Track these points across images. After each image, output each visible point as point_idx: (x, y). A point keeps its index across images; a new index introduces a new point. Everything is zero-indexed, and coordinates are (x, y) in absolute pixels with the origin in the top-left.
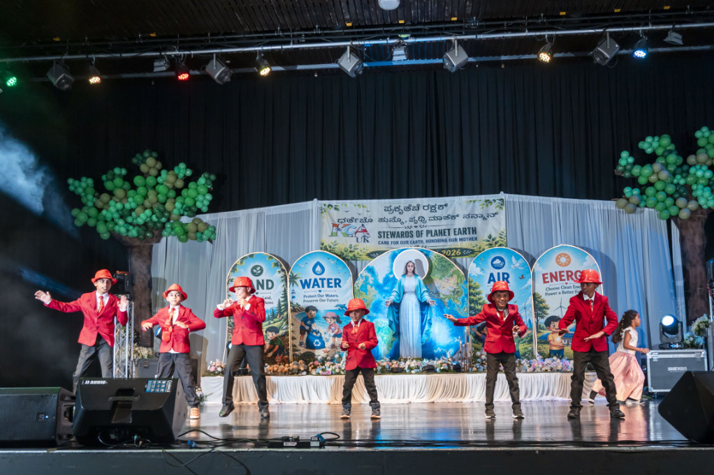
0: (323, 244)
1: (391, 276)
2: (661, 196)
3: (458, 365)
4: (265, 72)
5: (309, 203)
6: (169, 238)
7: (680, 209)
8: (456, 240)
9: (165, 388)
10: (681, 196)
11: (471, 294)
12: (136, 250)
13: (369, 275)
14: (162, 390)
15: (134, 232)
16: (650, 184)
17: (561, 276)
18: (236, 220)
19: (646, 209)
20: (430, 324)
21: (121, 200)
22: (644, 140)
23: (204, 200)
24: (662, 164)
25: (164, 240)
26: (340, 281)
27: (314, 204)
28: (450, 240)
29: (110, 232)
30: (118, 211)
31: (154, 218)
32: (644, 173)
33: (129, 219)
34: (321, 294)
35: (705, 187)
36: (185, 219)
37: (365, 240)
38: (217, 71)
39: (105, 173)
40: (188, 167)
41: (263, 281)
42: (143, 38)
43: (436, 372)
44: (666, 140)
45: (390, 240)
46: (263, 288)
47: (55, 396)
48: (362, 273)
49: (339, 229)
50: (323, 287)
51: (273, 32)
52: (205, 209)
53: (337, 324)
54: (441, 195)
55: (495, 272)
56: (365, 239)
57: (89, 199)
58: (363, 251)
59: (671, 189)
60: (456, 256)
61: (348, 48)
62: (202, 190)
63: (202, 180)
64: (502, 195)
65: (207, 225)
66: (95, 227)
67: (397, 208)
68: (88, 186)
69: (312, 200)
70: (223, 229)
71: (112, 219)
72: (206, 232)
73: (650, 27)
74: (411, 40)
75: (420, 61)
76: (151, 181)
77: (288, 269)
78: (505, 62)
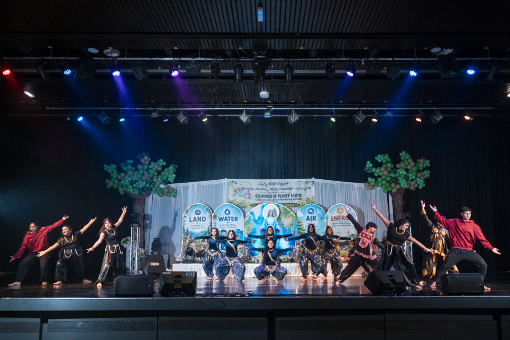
0: (229, 200)
2: (384, 182)
3: (292, 258)
4: (205, 120)
5: (223, 180)
6: (154, 195)
7: (392, 188)
8: (292, 199)
10: (393, 182)
11: (298, 225)
12: (137, 200)
13: (251, 215)
15: (137, 192)
16: (380, 176)
17: (339, 218)
18: (187, 188)
19: (378, 188)
21: (130, 176)
22: (377, 156)
23: (172, 177)
24: (385, 167)
25: (151, 195)
26: (237, 218)
27: (225, 181)
28: (289, 199)
29: (124, 191)
30: (129, 181)
31: (147, 185)
32: (377, 171)
33: (135, 185)
34: (228, 224)
35: (403, 178)
36: (162, 186)
37: (249, 198)
38: (182, 119)
39: (123, 162)
40: (164, 161)
41: (201, 217)
42: (148, 103)
44: (387, 157)
45: (261, 198)
46: (200, 221)
48: (248, 214)
49: (237, 193)
50: (229, 220)
51: (210, 103)
52: (172, 181)
54: (285, 178)
55: (310, 215)
57: (114, 175)
58: (248, 203)
59: (388, 179)
60: (292, 207)
61: (244, 111)
62: (171, 172)
63: (171, 168)
64: (313, 179)
65: (173, 189)
66: (117, 189)
67: (265, 184)
68: (114, 169)
69: (224, 178)
70: (181, 192)
71: (126, 185)
72: (172, 193)
73: (379, 109)
74: (273, 109)
75: (277, 116)
76: (146, 167)
77: (213, 212)
78: (315, 117)
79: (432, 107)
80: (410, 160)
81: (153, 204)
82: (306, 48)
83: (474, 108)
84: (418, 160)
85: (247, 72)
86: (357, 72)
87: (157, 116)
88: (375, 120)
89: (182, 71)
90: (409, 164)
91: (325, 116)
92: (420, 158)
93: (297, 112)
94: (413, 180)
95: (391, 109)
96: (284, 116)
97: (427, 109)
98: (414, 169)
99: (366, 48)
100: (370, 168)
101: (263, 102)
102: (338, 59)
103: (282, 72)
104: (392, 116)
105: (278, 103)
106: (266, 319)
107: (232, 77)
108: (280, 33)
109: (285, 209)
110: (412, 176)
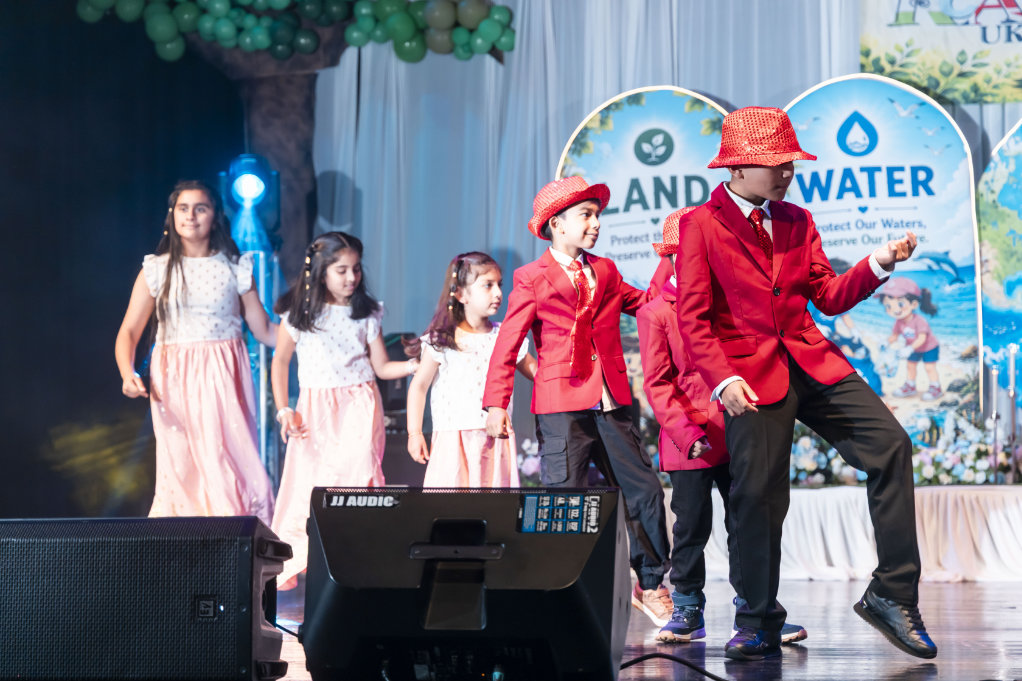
0: (867, 54)
6: (368, 51)
9: (579, 520)
12: (265, 91)
14: (574, 526)
15: (258, 36)
26: (930, 173)
34: (867, 217)
37: (1012, 34)
41: (674, 180)
46: (673, 203)
47: (242, 544)
48: (1005, 145)
50: (872, 193)
53: (924, 318)
56: (1009, 32)
58: (1005, 70)
65: (485, 5)
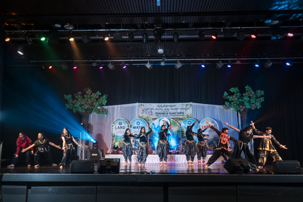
0: (139, 116)
1: (159, 126)
2: (235, 105)
3: (178, 152)
4: (124, 67)
5: (136, 104)
6: (94, 113)
7: (241, 108)
8: (178, 115)
10: (241, 105)
11: (182, 131)
13: (153, 125)
15: (84, 111)
18: (114, 108)
19: (231, 108)
20: (170, 140)
21: (80, 102)
22: (231, 88)
23: (105, 102)
24: (236, 95)
25: (92, 113)
28: (176, 116)
29: (76, 111)
30: (79, 105)
31: (90, 107)
32: (231, 98)
33: (82, 107)
35: (247, 102)
36: (99, 108)
37: (152, 115)
38: (111, 67)
39: (75, 93)
40: (100, 92)
41: (122, 126)
42: (91, 57)
43: (172, 154)
44: (237, 89)
45: (159, 115)
46: (122, 128)
49: (144, 112)
50: (139, 128)
51: (128, 57)
52: (105, 105)
54: (173, 102)
57: (70, 101)
58: (151, 118)
59: (238, 103)
60: (178, 120)
61: (149, 62)
62: (104, 99)
63: (104, 96)
64: (191, 103)
65: (105, 109)
66: (72, 110)
67: (161, 106)
68: (70, 97)
69: (136, 103)
70: (110, 111)
71: (77, 107)
72: (105, 112)
73: (232, 59)
74: (166, 60)
75: (168, 64)
76: (89, 96)
77: (129, 123)
78: (192, 65)
79: (266, 57)
80: (252, 91)
81: (93, 118)
82: (186, 21)
83: (293, 58)
84: (257, 91)
85: (150, 37)
86: (218, 36)
87: (95, 65)
88: (229, 66)
89: (111, 37)
90: (251, 93)
91: (198, 64)
92: (258, 90)
93: (181, 62)
94: (253, 103)
95: (239, 59)
96: (173, 64)
97: (262, 59)
98: (254, 96)
99: (224, 21)
100: (226, 96)
101: (160, 56)
102: (207, 28)
103: (172, 37)
104: (240, 63)
105: (169, 56)
106: (163, 188)
107: (141, 41)
108: (170, 13)
109: (174, 121)
110: (253, 101)
